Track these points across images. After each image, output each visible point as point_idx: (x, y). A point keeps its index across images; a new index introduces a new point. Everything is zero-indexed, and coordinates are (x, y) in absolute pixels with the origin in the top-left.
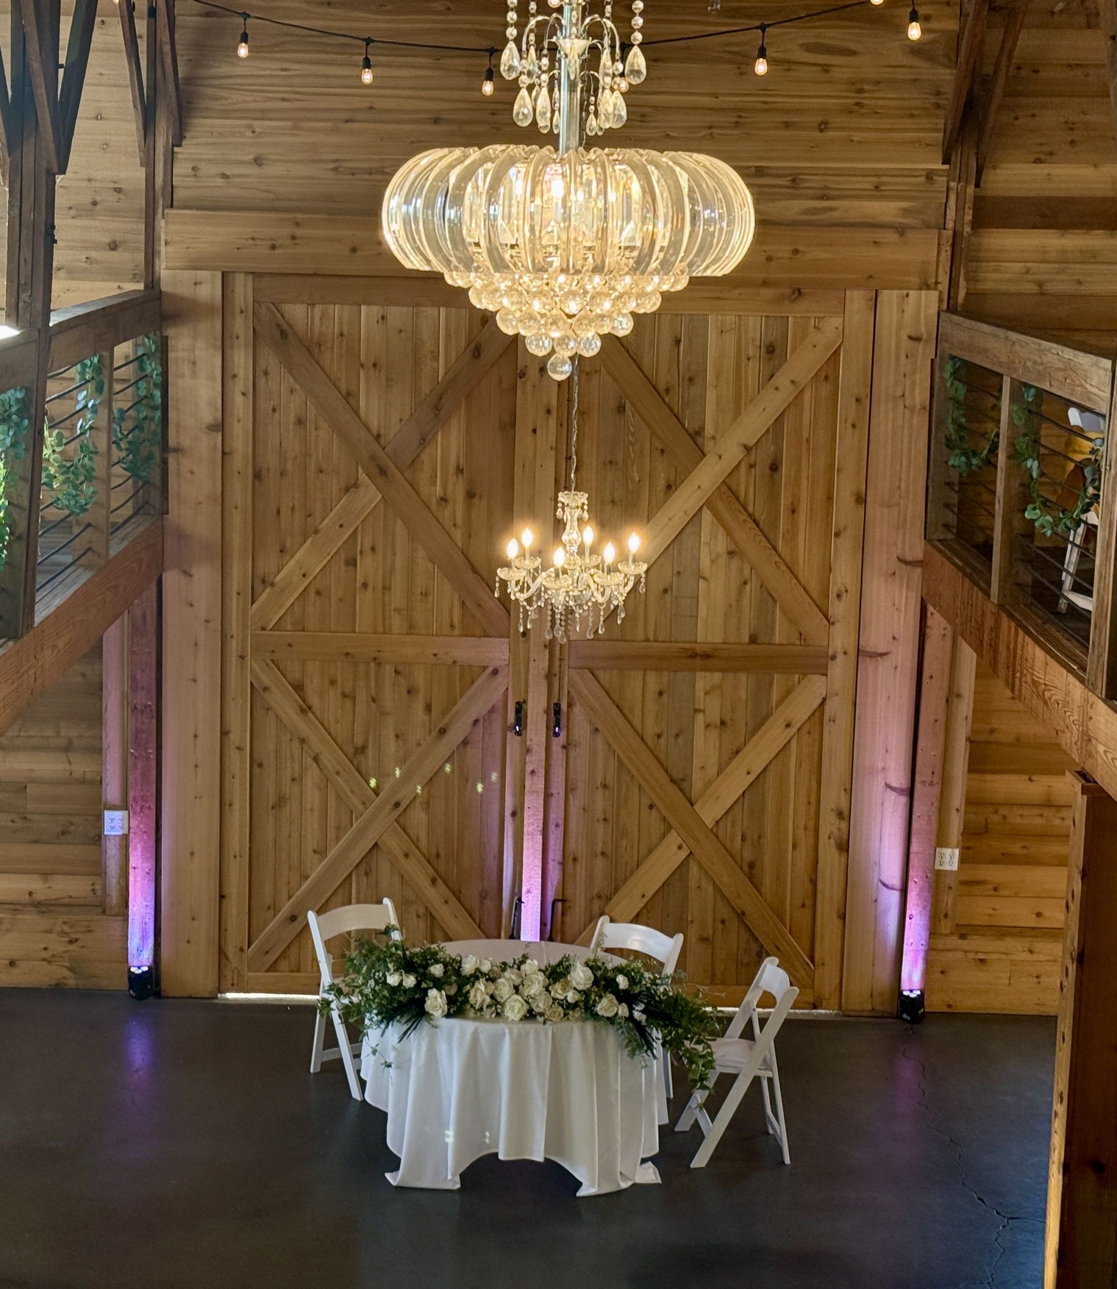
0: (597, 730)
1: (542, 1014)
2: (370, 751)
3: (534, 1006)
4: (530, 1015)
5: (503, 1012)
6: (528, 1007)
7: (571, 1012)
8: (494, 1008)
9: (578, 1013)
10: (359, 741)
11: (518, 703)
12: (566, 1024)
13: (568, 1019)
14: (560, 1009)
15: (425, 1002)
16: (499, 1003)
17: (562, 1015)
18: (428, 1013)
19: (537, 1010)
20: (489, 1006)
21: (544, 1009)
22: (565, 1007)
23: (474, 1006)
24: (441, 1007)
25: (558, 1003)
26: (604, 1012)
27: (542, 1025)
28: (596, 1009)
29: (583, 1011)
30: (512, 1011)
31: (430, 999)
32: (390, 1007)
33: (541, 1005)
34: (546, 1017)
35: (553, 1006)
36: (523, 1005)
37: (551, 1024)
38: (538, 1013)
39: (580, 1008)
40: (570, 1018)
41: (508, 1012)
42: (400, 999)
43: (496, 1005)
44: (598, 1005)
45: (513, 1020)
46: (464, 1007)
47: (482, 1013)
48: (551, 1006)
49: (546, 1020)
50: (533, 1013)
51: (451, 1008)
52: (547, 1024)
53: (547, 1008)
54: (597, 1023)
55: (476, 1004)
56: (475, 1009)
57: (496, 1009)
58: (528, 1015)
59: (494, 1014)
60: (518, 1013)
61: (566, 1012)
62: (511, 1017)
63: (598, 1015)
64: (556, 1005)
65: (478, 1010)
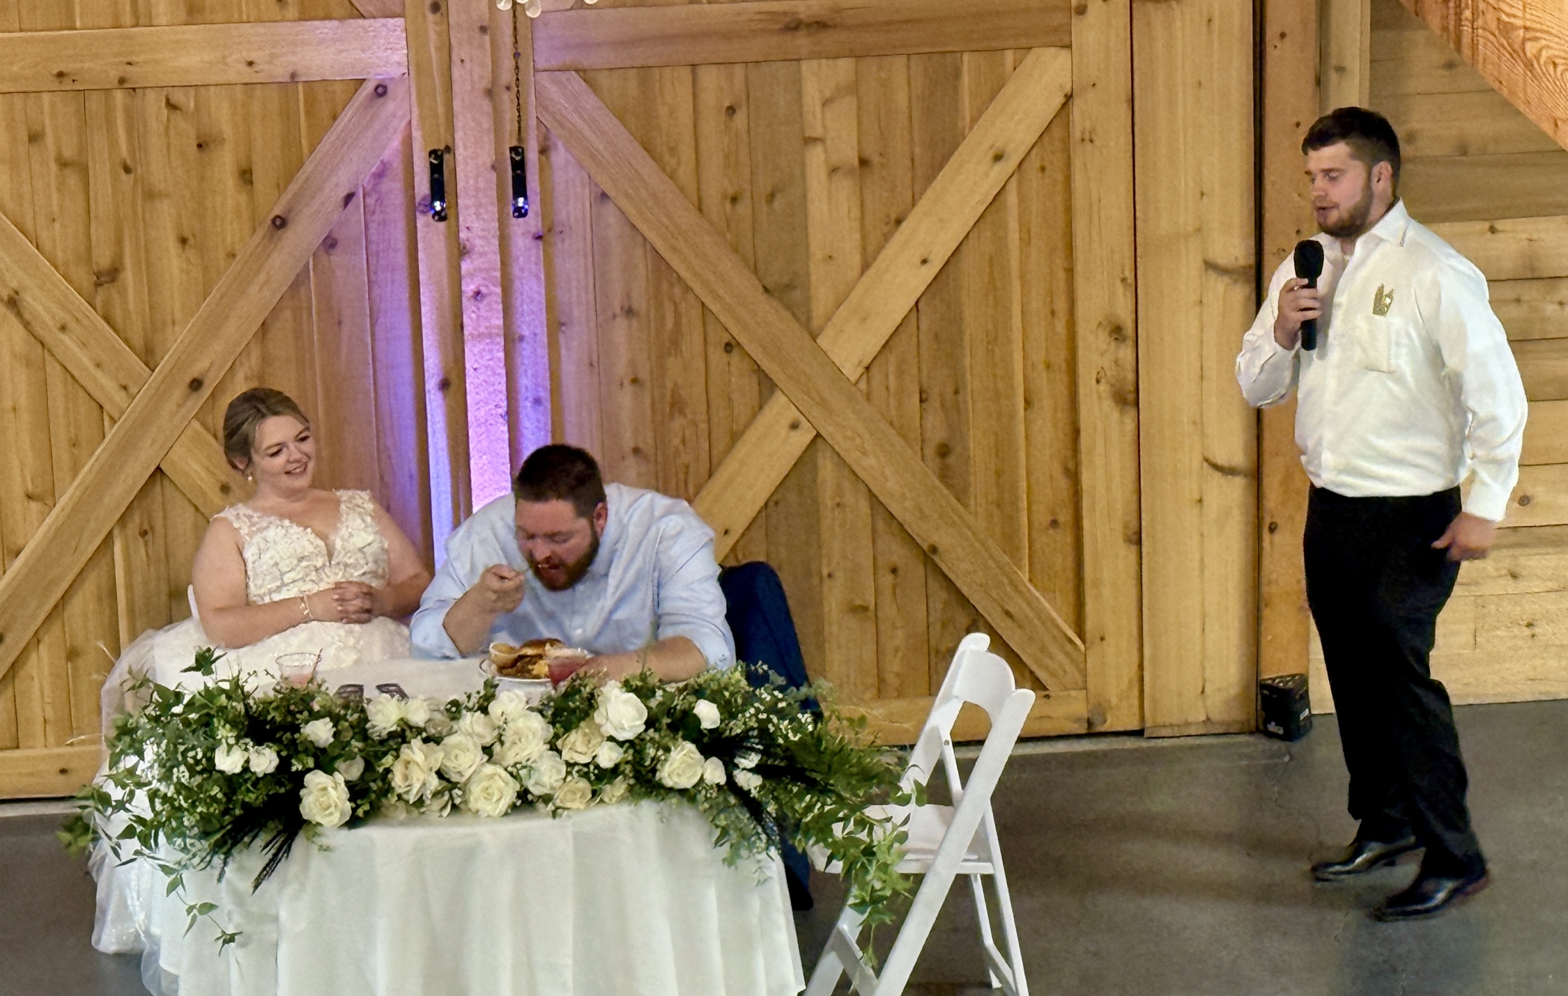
0: (604, 196)
1: (547, 799)
2: (128, 276)
3: (530, 785)
4: (525, 802)
5: (465, 802)
6: (518, 787)
7: (608, 787)
8: (446, 797)
9: (619, 787)
10: (103, 258)
11: (433, 153)
12: (598, 813)
13: (602, 801)
14: (584, 784)
15: (299, 800)
16: (454, 785)
17: (590, 796)
18: (308, 822)
19: (536, 791)
20: (437, 794)
21: (552, 788)
22: (593, 777)
23: (405, 797)
24: (336, 806)
25: (578, 772)
26: (676, 779)
27: (550, 821)
28: (658, 774)
29: (632, 781)
30: (485, 798)
31: (310, 793)
32: (227, 818)
33: (546, 779)
34: (558, 803)
35: (569, 778)
36: (507, 784)
37: (569, 817)
38: (540, 797)
39: (625, 776)
40: (606, 799)
41: (477, 800)
42: (247, 800)
43: (450, 791)
44: (662, 765)
45: (489, 816)
46: (384, 800)
47: (422, 810)
48: (565, 779)
49: (557, 808)
50: (530, 797)
51: (358, 806)
52: (561, 815)
53: (557, 785)
54: (662, 804)
55: (407, 792)
56: (407, 802)
57: (451, 798)
58: (519, 803)
59: (449, 809)
60: (499, 801)
61: (596, 788)
62: (484, 811)
63: (663, 787)
64: (574, 774)
65: (414, 805)
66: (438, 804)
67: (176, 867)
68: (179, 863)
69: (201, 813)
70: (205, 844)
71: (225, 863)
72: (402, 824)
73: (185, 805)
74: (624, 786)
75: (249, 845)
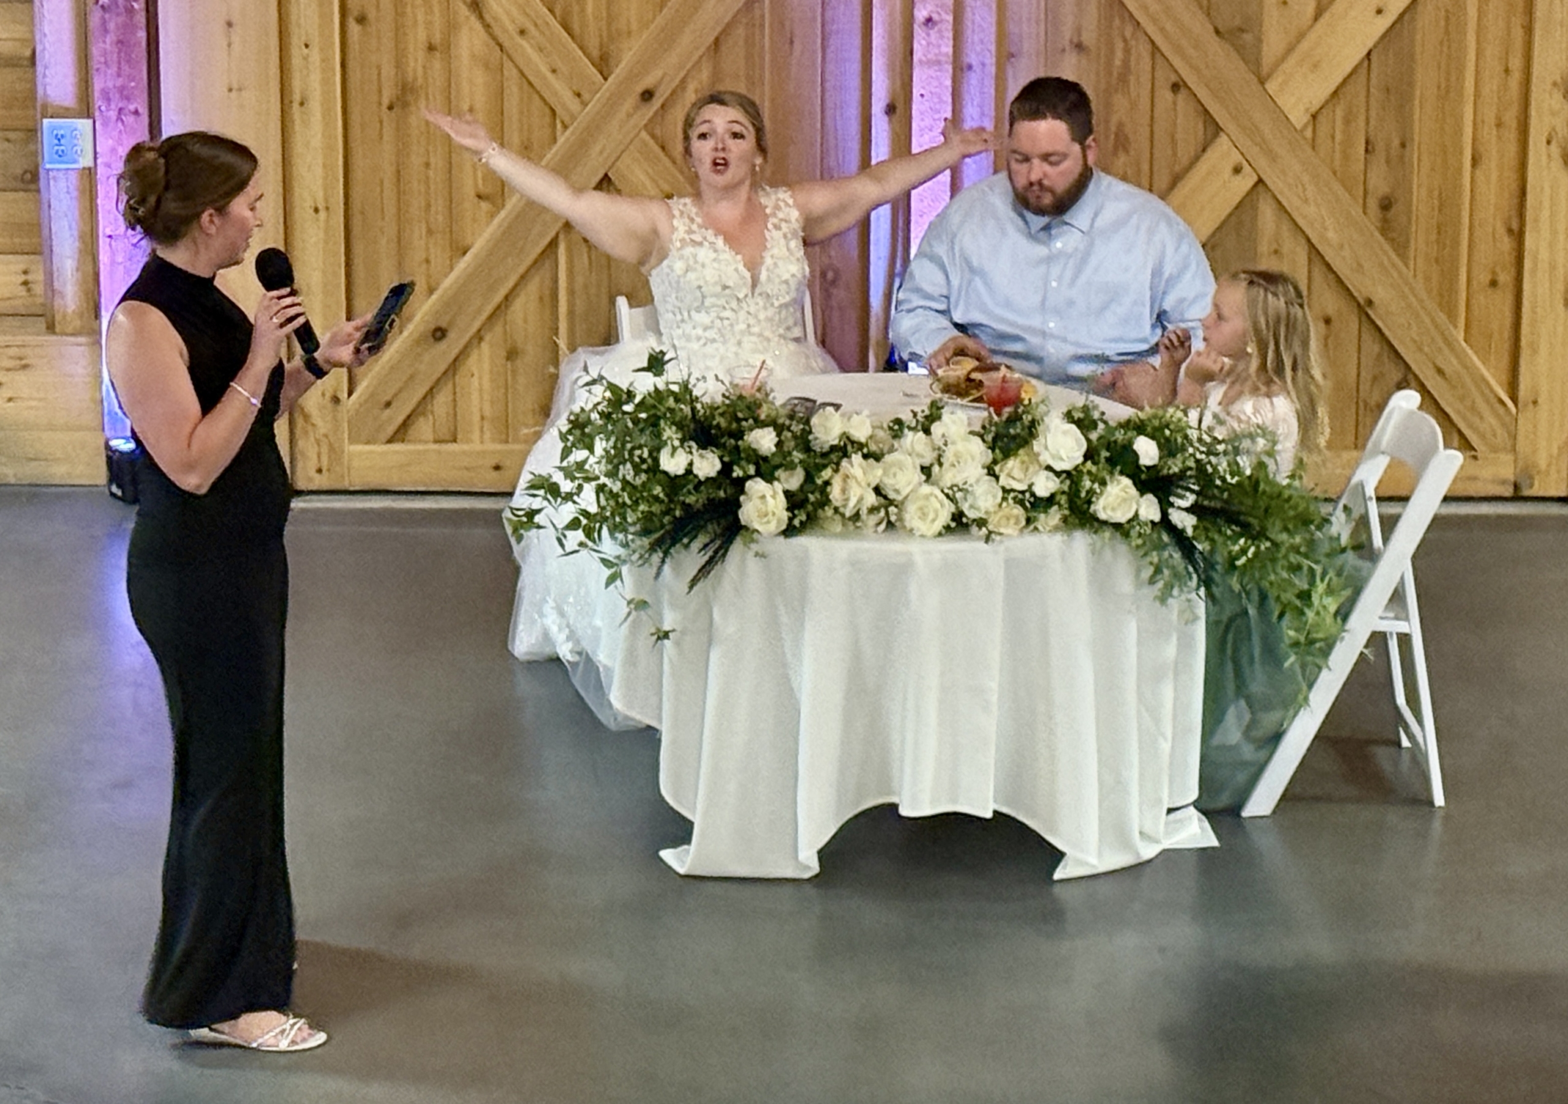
1: (981, 523)
3: (965, 508)
4: (959, 524)
5: (900, 519)
6: (953, 510)
7: (1042, 516)
8: (882, 513)
9: (1054, 516)
12: (1030, 540)
13: (1036, 529)
14: (1018, 511)
15: (739, 506)
16: (891, 502)
17: (1024, 522)
18: (746, 528)
19: (971, 514)
20: (873, 510)
21: (987, 513)
22: (1028, 504)
23: (841, 510)
24: (774, 514)
25: (1013, 499)
26: (1109, 513)
27: (982, 545)
28: (1093, 508)
29: (1067, 512)
30: (922, 519)
31: (750, 500)
32: (668, 517)
33: (980, 503)
34: (991, 527)
35: (1004, 504)
36: (942, 505)
37: (1001, 542)
38: (974, 520)
39: (1060, 506)
40: (1040, 528)
41: (912, 518)
42: (687, 501)
43: (886, 508)
44: (1098, 499)
45: (922, 536)
46: (820, 511)
47: (859, 524)
48: (1000, 505)
49: (990, 532)
50: (964, 520)
51: (795, 516)
52: (993, 540)
53: (992, 510)
54: (1094, 536)
55: (845, 506)
56: (843, 515)
57: (887, 513)
58: (953, 525)
59: (883, 526)
60: (934, 520)
61: (1032, 514)
62: (919, 529)
63: (1097, 520)
64: (1011, 501)
65: (850, 519)
66: (873, 520)
67: (615, 561)
68: (620, 558)
69: (643, 512)
70: (646, 541)
71: (663, 562)
72: (836, 536)
73: (628, 502)
74: (1059, 516)
75: (687, 546)
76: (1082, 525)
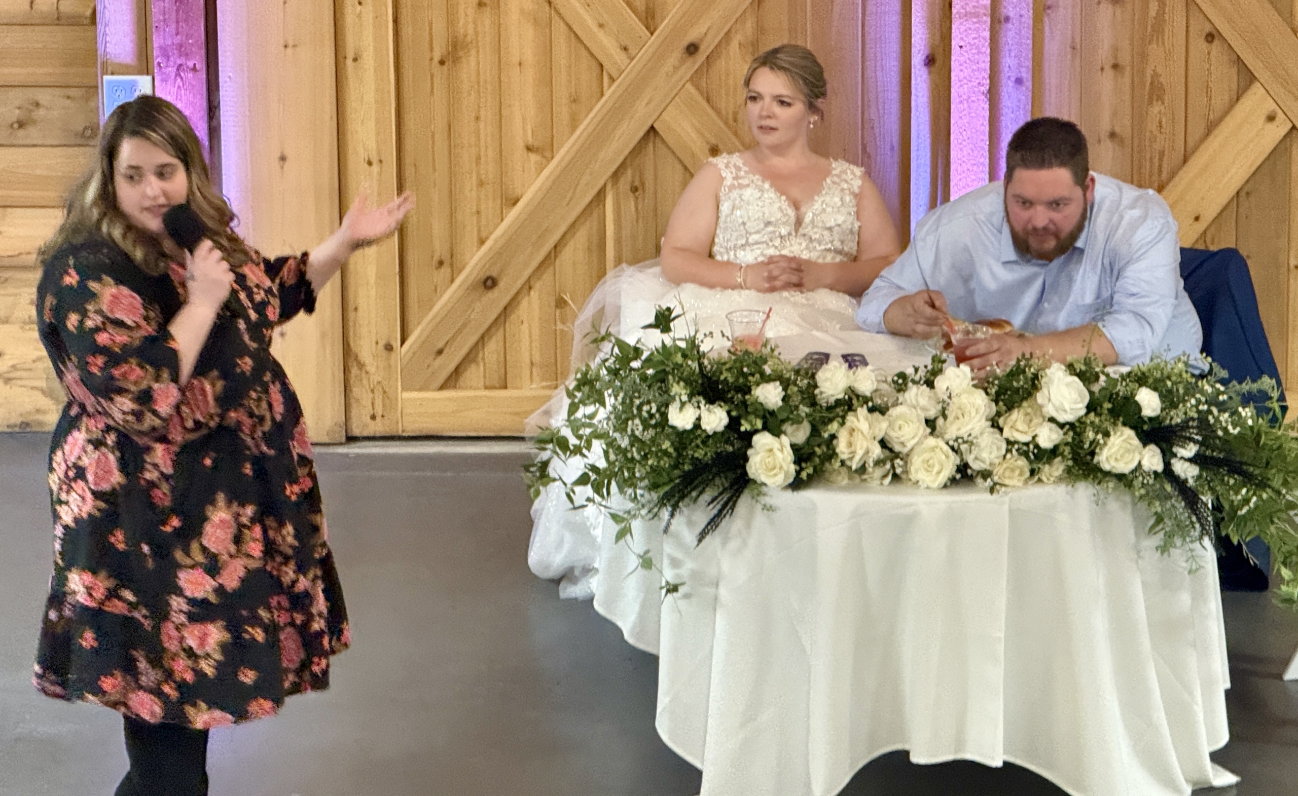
1: (986, 474)
3: (970, 459)
4: (964, 475)
5: (906, 472)
6: (958, 462)
7: (1046, 467)
8: (888, 466)
9: (1058, 468)
12: (1035, 491)
13: (1040, 480)
14: (1022, 462)
15: (746, 459)
16: (897, 455)
17: (1028, 473)
18: (754, 482)
19: (976, 466)
20: (879, 462)
21: (991, 464)
22: (1032, 457)
23: (848, 463)
24: (781, 468)
25: (1017, 450)
26: (1113, 463)
27: (988, 495)
28: (1096, 457)
29: (1070, 463)
30: (927, 471)
31: (758, 453)
32: (677, 472)
33: (985, 455)
34: (996, 478)
35: (1009, 456)
36: (947, 457)
37: (1006, 492)
38: (978, 472)
39: (1064, 457)
40: (1044, 479)
41: (917, 471)
42: (696, 455)
43: (892, 460)
44: (1101, 449)
45: (928, 488)
46: (827, 464)
47: (865, 477)
48: (1005, 457)
49: (995, 484)
50: (969, 472)
51: (802, 469)
52: (998, 492)
53: (997, 461)
54: (1097, 487)
55: (851, 459)
56: (849, 468)
57: (893, 467)
58: (958, 476)
59: (890, 478)
60: (939, 473)
61: (1035, 466)
62: (924, 481)
63: (1101, 470)
64: (1014, 452)
65: (856, 471)
66: (879, 472)
67: (625, 516)
68: (629, 512)
69: (652, 465)
70: (655, 496)
71: (672, 515)
72: (845, 488)
73: (637, 457)
74: (1062, 467)
75: (696, 500)
76: (1086, 477)
